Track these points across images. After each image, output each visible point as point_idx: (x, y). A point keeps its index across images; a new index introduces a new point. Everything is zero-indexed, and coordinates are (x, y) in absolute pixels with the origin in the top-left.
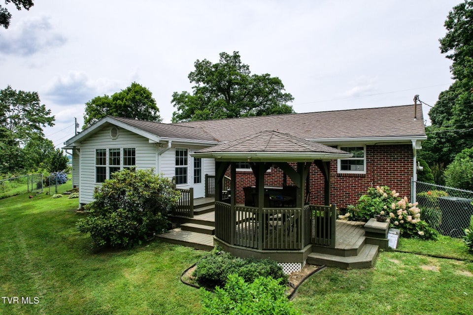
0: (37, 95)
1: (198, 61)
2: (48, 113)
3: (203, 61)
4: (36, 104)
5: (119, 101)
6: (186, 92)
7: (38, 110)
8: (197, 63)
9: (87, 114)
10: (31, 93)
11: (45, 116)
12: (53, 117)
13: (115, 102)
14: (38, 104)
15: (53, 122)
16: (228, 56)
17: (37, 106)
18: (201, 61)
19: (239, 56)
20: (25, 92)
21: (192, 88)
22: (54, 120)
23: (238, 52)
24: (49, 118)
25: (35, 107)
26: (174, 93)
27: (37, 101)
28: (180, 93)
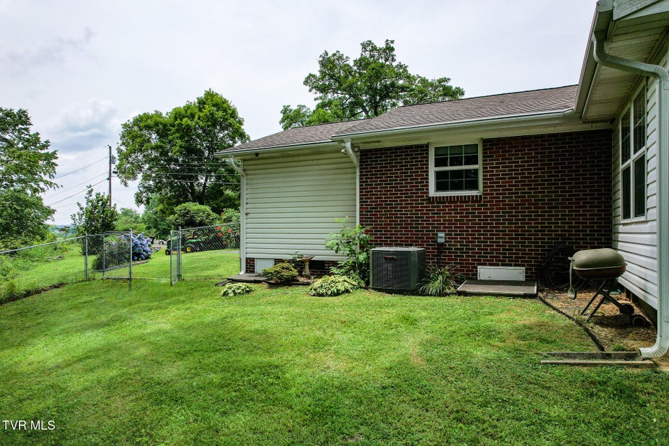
0: (26, 116)
1: (326, 53)
2: (45, 146)
3: (334, 55)
4: (23, 129)
5: (186, 119)
6: (304, 106)
7: (28, 140)
8: (324, 58)
9: (123, 144)
10: (15, 112)
11: (40, 151)
12: (55, 153)
13: (179, 121)
14: (27, 130)
15: (54, 161)
16: (374, 48)
17: (26, 132)
18: (330, 55)
19: (393, 49)
20: (4, 109)
21: (315, 100)
22: (56, 158)
23: (392, 42)
24: (48, 154)
25: (23, 136)
26: (284, 106)
27: (27, 124)
28: (294, 107)
